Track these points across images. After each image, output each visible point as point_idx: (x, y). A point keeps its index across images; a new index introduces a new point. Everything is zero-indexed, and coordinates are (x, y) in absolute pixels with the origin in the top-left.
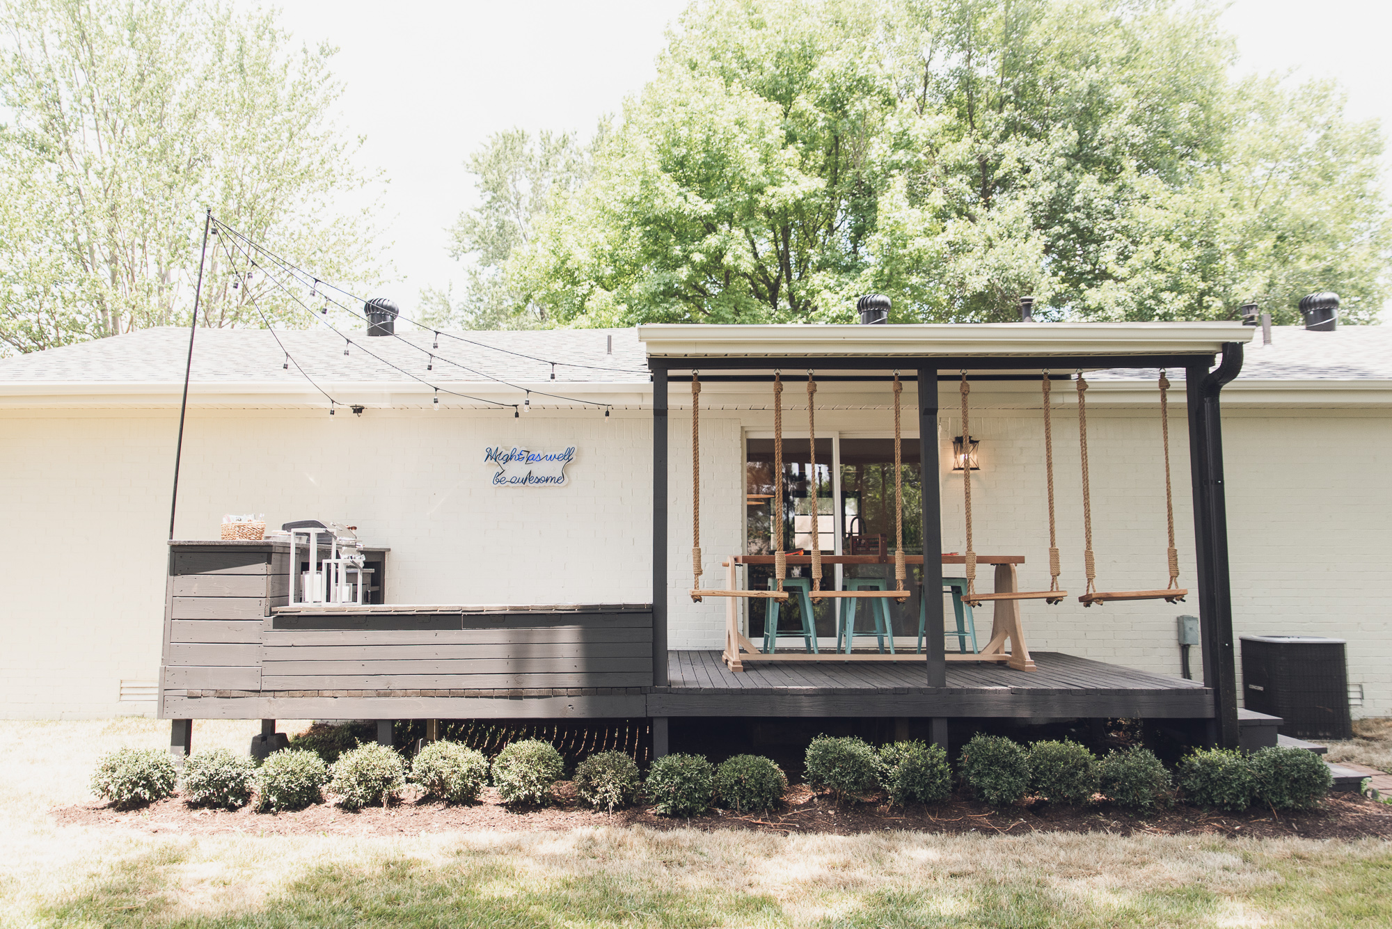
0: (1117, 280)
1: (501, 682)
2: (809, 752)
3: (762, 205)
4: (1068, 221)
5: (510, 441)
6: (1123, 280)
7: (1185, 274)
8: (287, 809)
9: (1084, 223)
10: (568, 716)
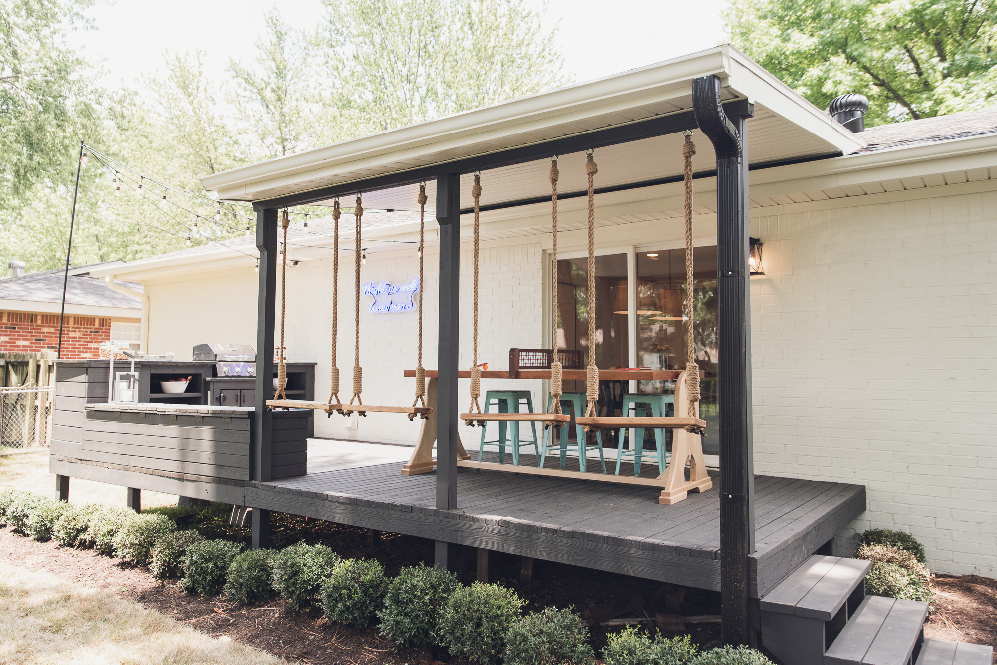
1: (173, 467)
10: (205, 498)
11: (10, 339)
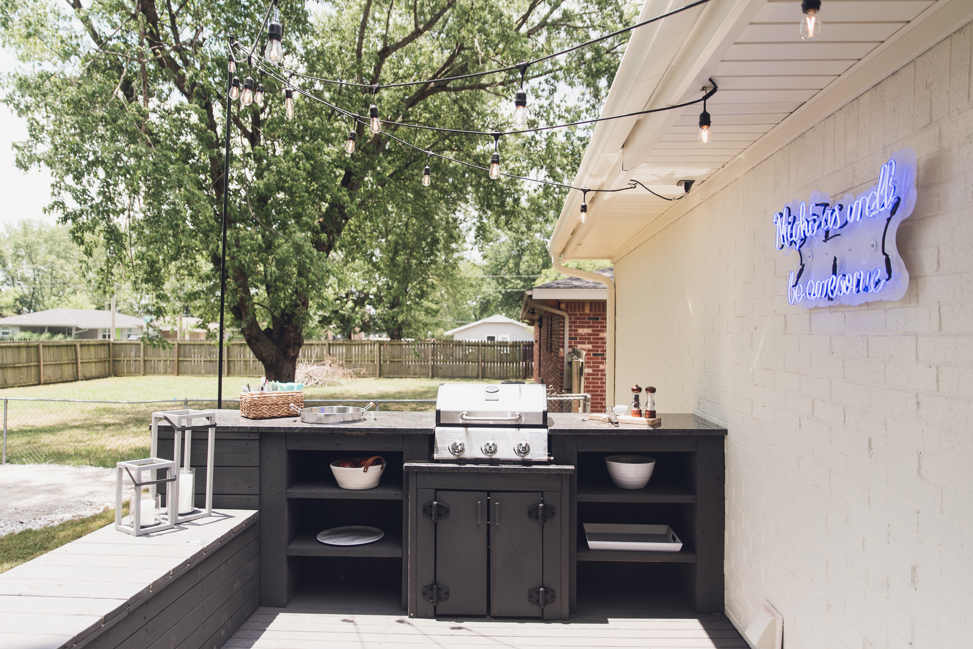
11: (593, 331)
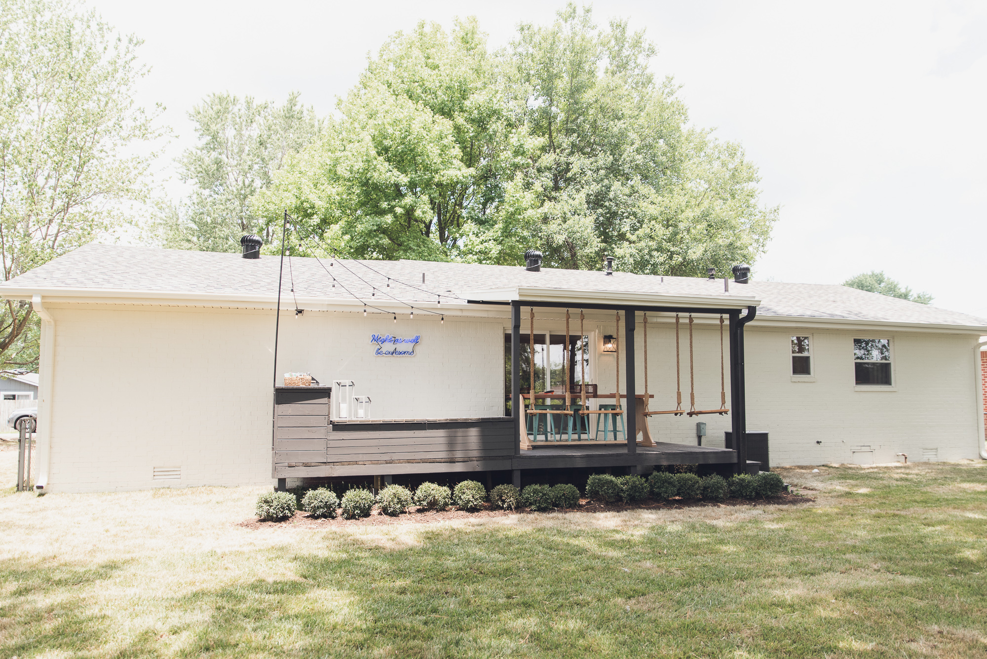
0: (630, 242)
1: (443, 455)
2: (589, 482)
3: (436, 180)
4: (606, 206)
5: (384, 332)
6: (634, 242)
7: (664, 243)
8: (363, 516)
9: (614, 208)
10: (476, 470)
